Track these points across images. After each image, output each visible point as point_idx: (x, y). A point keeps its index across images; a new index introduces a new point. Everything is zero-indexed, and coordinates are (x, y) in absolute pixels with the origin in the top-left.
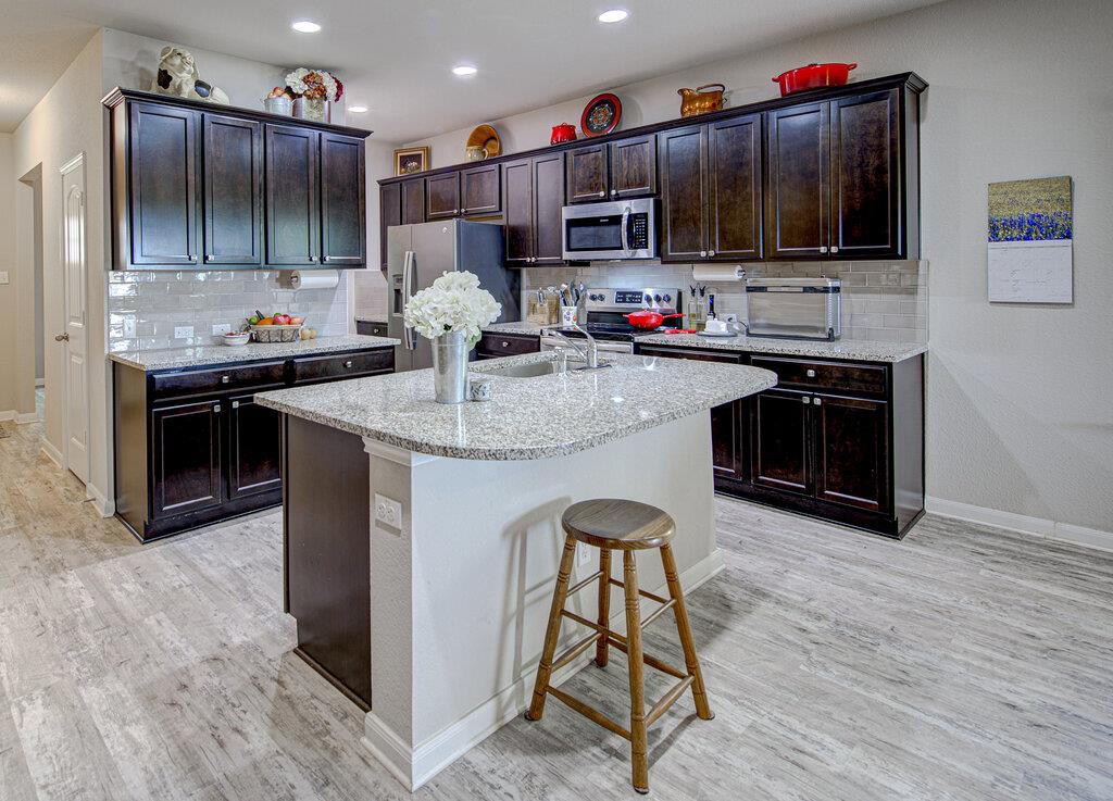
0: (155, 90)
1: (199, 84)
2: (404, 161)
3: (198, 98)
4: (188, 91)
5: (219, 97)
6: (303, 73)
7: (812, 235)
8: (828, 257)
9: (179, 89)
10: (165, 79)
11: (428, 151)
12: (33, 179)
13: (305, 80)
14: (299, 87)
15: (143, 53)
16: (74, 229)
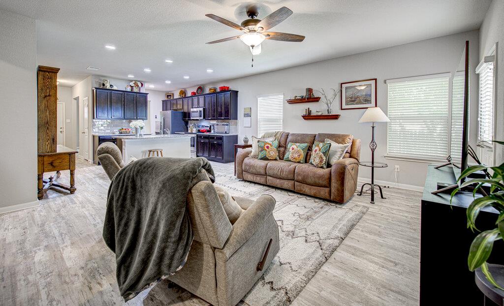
0: (102, 87)
1: (111, 85)
2: (168, 96)
3: (110, 88)
4: (108, 87)
5: (115, 88)
6: (134, 82)
7: (221, 115)
8: (222, 119)
9: (106, 87)
10: (104, 85)
11: (173, 94)
12: (77, 99)
13: (134, 84)
14: (133, 85)
15: (100, 79)
16: (86, 110)
